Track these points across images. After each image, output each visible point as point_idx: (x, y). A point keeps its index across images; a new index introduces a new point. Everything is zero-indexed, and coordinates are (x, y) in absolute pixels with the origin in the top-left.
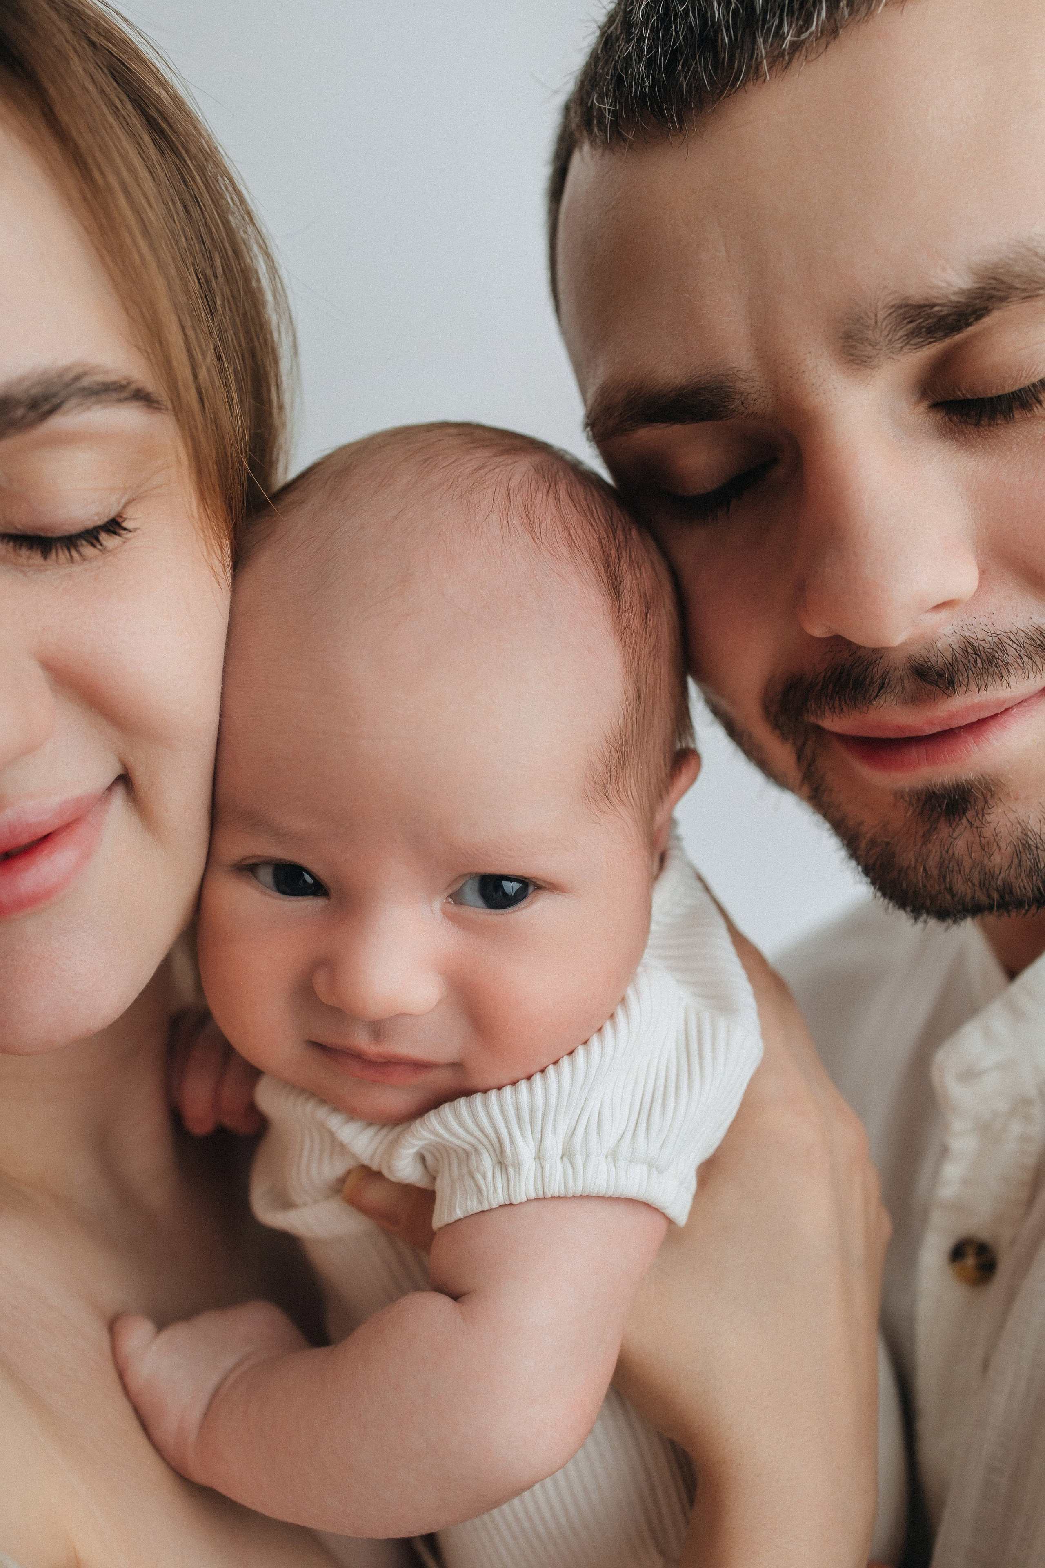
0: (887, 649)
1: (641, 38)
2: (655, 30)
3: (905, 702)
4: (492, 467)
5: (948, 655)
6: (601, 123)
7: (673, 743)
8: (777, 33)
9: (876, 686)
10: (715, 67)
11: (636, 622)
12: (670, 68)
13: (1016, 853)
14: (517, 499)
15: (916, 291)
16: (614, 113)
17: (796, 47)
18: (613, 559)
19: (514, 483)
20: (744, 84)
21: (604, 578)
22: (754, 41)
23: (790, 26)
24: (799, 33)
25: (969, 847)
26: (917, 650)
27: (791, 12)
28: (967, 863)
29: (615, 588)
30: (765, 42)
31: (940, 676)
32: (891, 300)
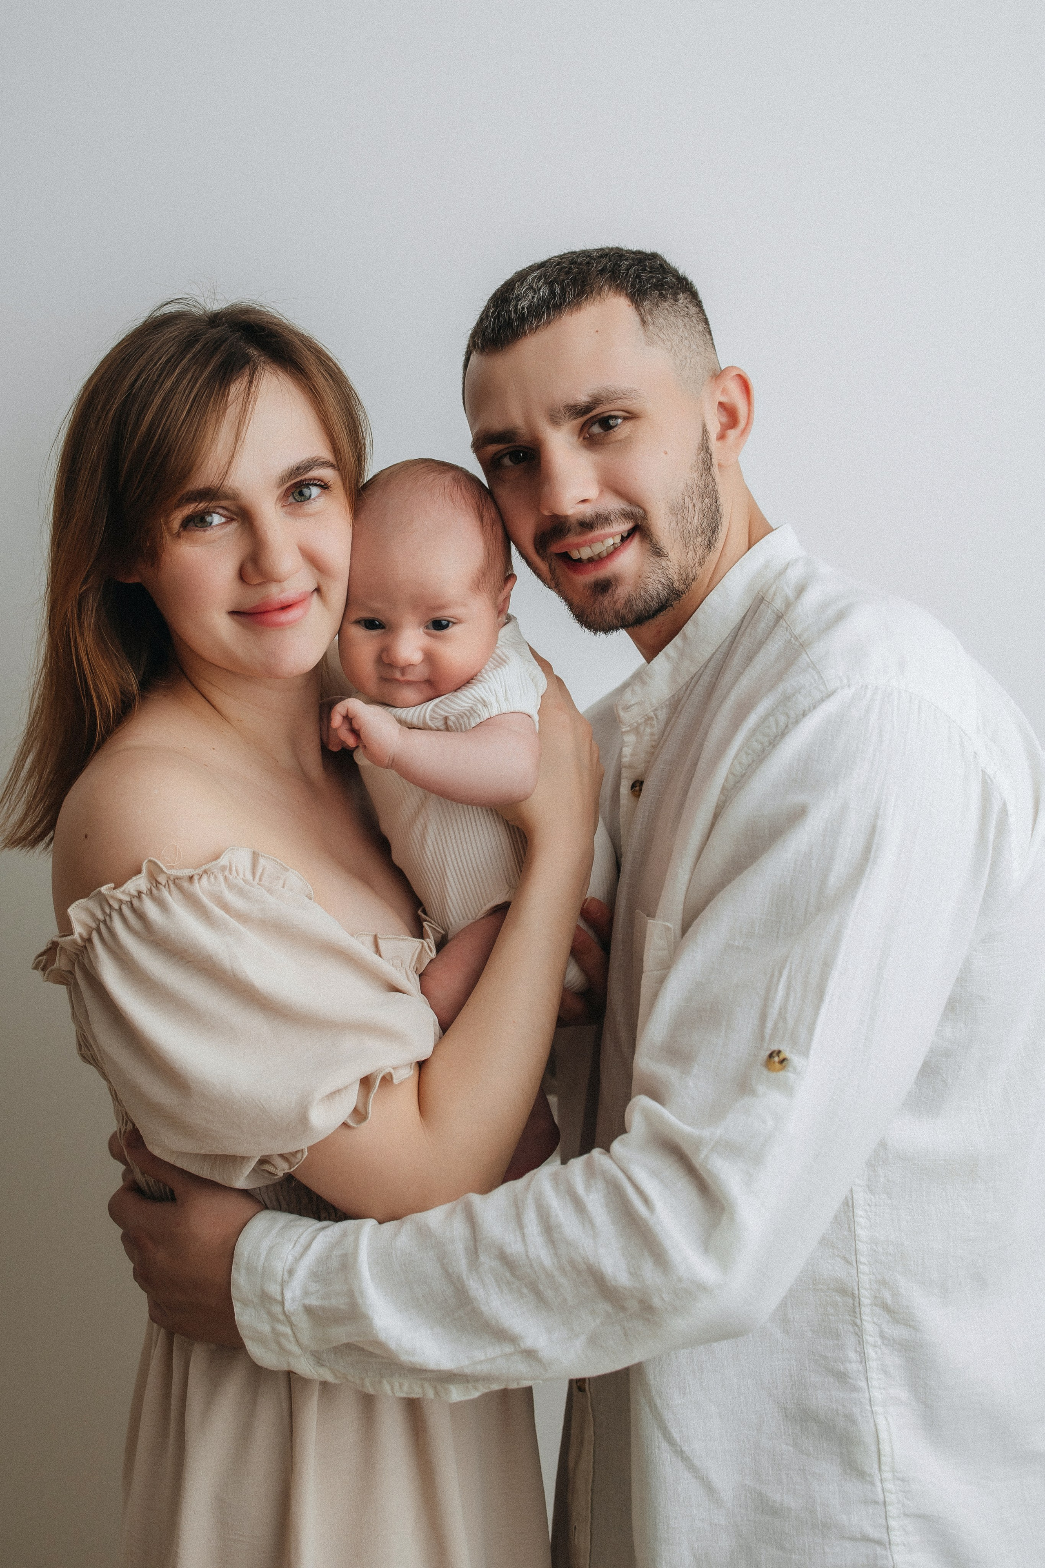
0: (568, 516)
1: (490, 321)
2: (495, 319)
3: (576, 535)
4: (438, 479)
5: (590, 518)
6: (478, 347)
7: (505, 573)
8: (531, 322)
9: (567, 531)
10: (512, 331)
11: (489, 529)
12: (499, 331)
13: (626, 603)
14: (447, 490)
15: (571, 402)
16: (482, 344)
17: (537, 327)
18: (481, 508)
19: (446, 484)
20: (521, 337)
21: (477, 515)
22: (524, 325)
23: (535, 321)
24: (538, 323)
25: (609, 604)
26: (579, 517)
27: (536, 316)
28: (609, 609)
29: (481, 518)
30: (527, 325)
31: (588, 524)
32: (565, 404)
